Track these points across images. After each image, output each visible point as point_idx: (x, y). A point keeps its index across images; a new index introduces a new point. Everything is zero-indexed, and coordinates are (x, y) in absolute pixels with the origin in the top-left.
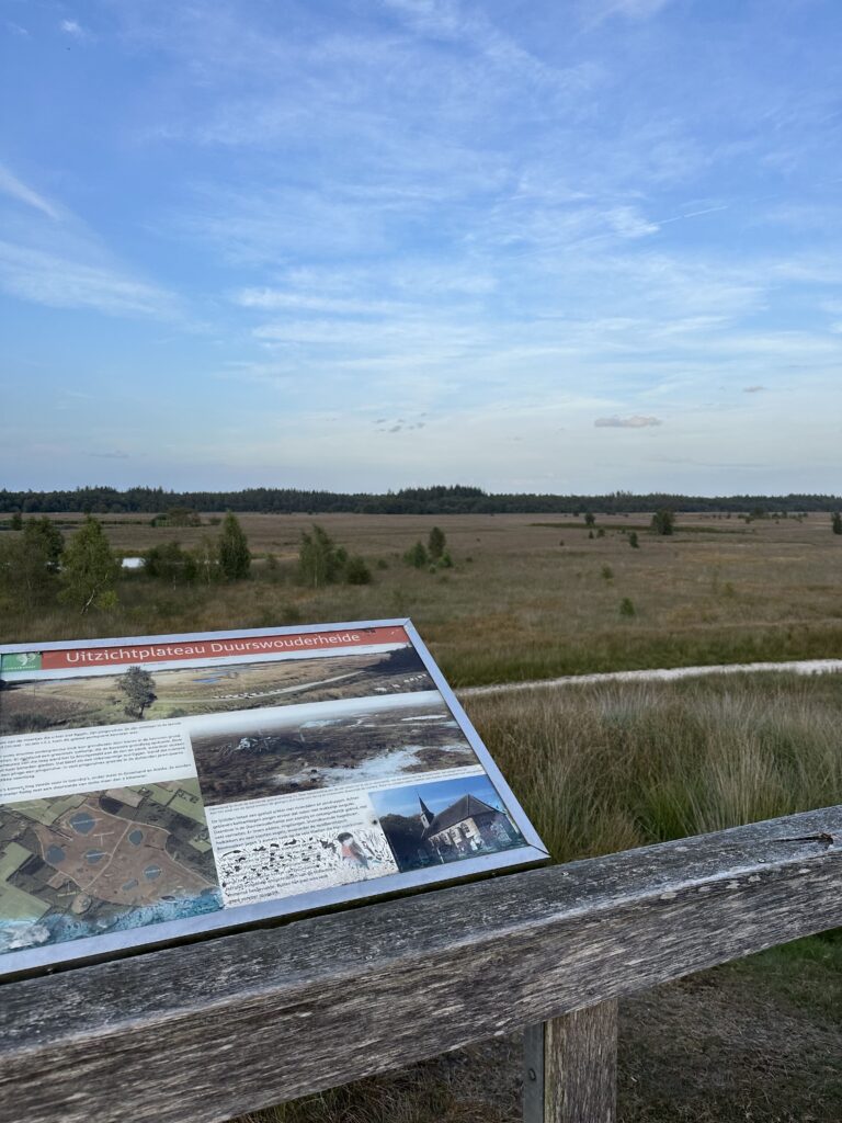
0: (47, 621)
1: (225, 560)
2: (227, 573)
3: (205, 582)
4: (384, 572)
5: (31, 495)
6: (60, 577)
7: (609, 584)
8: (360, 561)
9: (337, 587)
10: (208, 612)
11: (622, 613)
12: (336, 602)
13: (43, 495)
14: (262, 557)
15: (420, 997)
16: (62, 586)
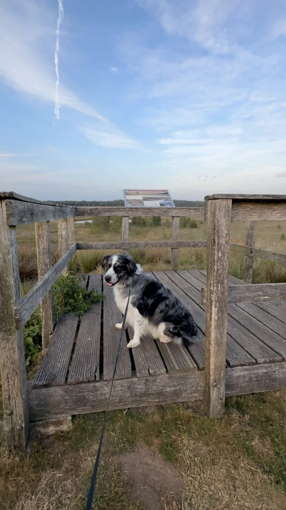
0: (108, 235)
1: (154, 220)
2: (154, 224)
3: (148, 226)
4: (202, 225)
5: (102, 202)
6: (110, 224)
7: (279, 230)
8: (194, 221)
9: (186, 229)
10: (149, 234)
11: (281, 239)
12: (186, 233)
13: (105, 202)
14: (164, 220)
15: (160, 211)
16: (110, 226)
